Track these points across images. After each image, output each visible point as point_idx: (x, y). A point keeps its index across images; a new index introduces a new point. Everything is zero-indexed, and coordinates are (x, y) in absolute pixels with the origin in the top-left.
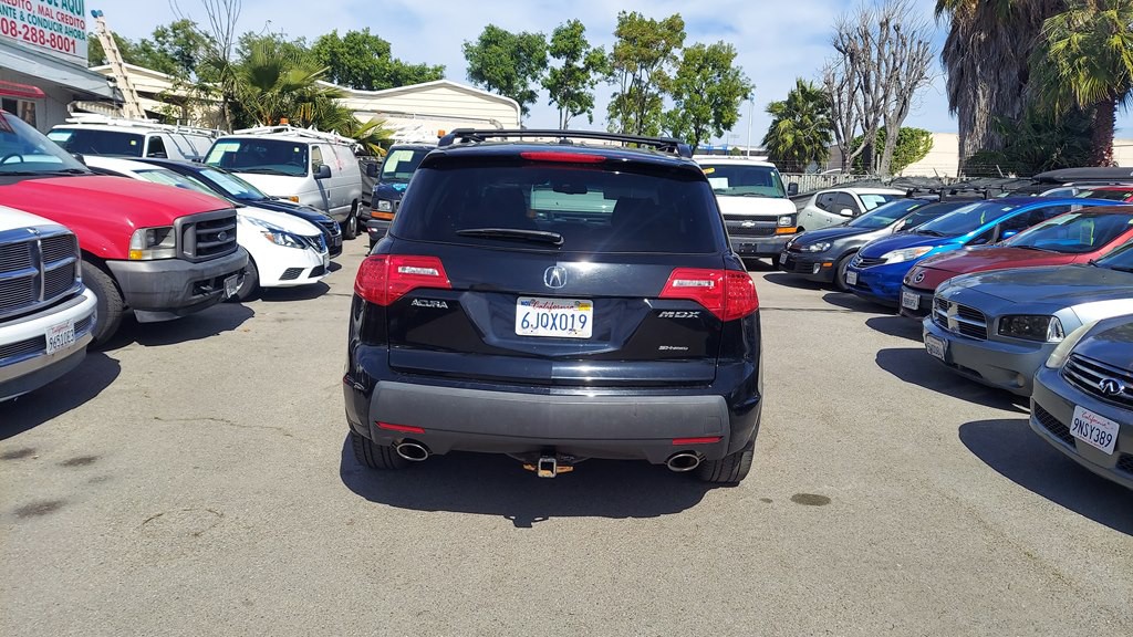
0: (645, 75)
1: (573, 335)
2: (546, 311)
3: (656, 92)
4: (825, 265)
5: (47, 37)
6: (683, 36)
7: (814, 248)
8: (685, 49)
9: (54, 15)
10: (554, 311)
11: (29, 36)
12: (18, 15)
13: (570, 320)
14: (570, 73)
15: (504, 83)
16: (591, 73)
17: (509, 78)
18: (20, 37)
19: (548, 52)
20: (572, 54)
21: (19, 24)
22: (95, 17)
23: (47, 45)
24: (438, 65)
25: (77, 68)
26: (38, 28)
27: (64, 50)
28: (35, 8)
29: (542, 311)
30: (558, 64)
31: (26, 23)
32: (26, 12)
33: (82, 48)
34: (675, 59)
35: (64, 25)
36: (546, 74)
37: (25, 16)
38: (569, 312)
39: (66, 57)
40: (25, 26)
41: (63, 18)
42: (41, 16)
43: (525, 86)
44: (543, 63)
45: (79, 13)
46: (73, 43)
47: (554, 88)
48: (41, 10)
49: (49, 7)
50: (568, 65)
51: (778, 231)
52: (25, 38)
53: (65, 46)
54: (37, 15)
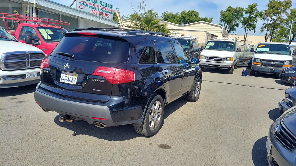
0: (275, 18)
1: (72, 83)
2: (67, 76)
3: (279, 23)
4: (292, 78)
5: (104, 14)
6: (291, 6)
7: (290, 72)
8: (291, 10)
9: (106, 9)
10: (69, 76)
11: (100, 14)
12: (98, 9)
13: (72, 79)
14: (250, 18)
15: (229, 21)
16: (257, 18)
17: (230, 20)
18: (98, 14)
19: (244, 12)
20: (251, 13)
21: (98, 11)
22: (117, 9)
23: (104, 16)
24: (211, 18)
25: (110, 21)
26: (102, 12)
27: (108, 17)
28: (102, 8)
29: (66, 76)
30: (246, 16)
31: (100, 11)
32: (100, 8)
33: (112, 16)
34: (287, 13)
35: (108, 11)
36: (242, 19)
37: (99, 9)
38: (72, 77)
39: (108, 18)
40: (99, 12)
41: (108, 9)
42: (103, 9)
43: (235, 22)
44: (242, 16)
45: (112, 8)
46: (110, 15)
47: (244, 23)
48: (103, 8)
49: (105, 7)
50: (250, 16)
51: (284, 66)
52: (99, 14)
53: (107, 15)
54: (102, 9)
